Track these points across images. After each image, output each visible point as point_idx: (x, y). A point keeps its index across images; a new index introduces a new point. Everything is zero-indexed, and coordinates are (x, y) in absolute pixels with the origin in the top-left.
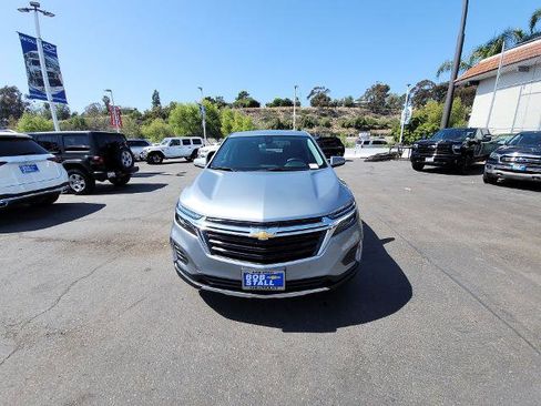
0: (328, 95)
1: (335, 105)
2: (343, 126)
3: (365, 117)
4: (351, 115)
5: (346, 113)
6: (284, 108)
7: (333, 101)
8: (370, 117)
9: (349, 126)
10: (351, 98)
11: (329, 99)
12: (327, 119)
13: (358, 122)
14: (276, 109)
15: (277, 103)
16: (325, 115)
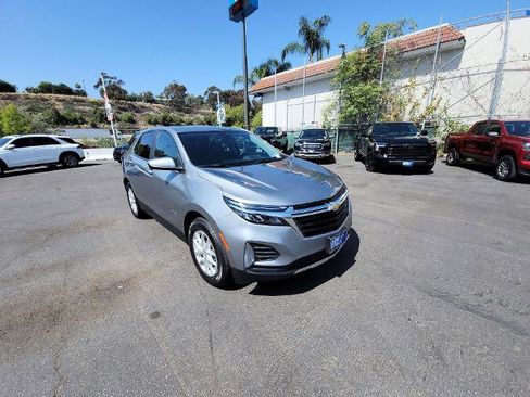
0: (122, 87)
1: (134, 99)
2: (150, 122)
3: (171, 114)
4: (156, 111)
5: (149, 109)
6: (62, 96)
7: (130, 94)
8: (174, 114)
9: (156, 123)
10: (150, 94)
11: (125, 92)
12: (129, 114)
13: (164, 119)
14: (47, 96)
15: (47, 88)
16: (125, 110)
